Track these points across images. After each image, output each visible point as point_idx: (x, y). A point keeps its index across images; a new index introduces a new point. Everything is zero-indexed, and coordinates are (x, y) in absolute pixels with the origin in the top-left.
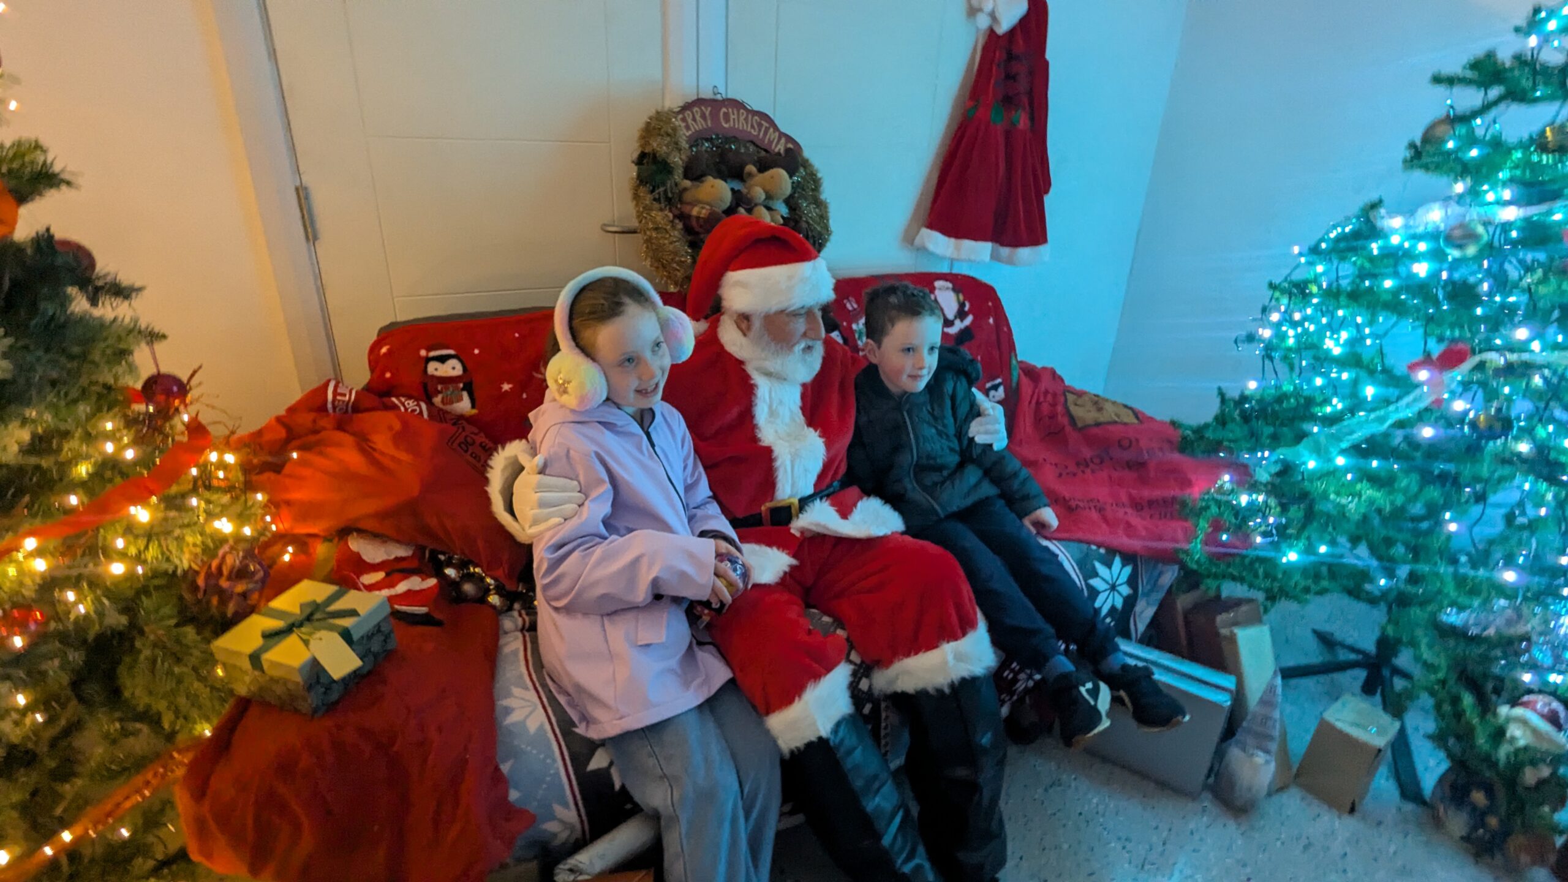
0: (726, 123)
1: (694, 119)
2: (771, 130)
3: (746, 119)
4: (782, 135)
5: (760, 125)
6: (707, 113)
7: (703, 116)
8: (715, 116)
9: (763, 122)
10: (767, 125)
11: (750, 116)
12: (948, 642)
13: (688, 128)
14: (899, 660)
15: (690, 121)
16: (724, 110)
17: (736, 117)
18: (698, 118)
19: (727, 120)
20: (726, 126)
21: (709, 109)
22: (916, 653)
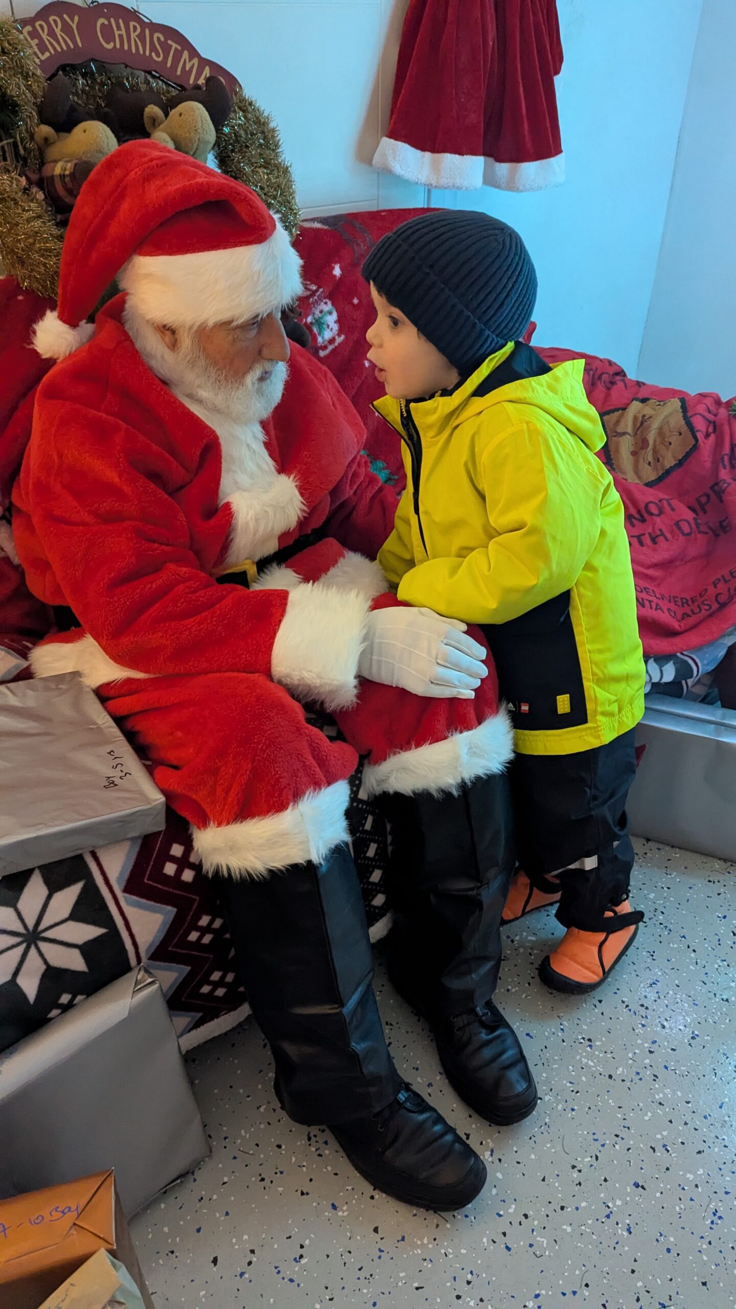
0: (108, 43)
1: (52, 33)
2: (186, 55)
3: (142, 37)
4: (204, 62)
5: (166, 49)
6: (74, 26)
7: (66, 29)
8: (87, 28)
9: (170, 42)
10: (179, 48)
11: (147, 32)
12: (461, 732)
13: (42, 47)
14: (395, 754)
15: (45, 36)
16: (101, 21)
17: (123, 32)
18: (58, 31)
19: (109, 37)
20: (110, 46)
21: (76, 18)
22: (418, 745)
